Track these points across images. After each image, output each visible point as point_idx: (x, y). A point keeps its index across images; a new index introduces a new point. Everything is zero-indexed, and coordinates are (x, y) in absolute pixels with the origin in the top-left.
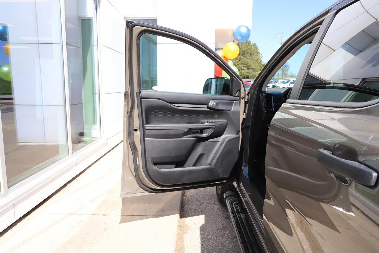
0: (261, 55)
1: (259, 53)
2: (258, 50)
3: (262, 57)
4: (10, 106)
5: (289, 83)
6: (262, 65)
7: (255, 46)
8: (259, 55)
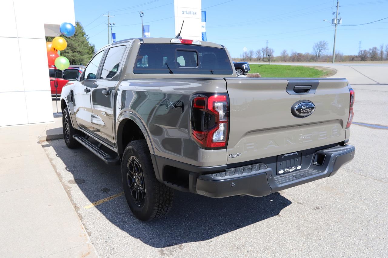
0: (87, 36)
1: (85, 34)
2: (83, 30)
3: (88, 39)
6: (90, 47)
7: (79, 25)
8: (84, 36)
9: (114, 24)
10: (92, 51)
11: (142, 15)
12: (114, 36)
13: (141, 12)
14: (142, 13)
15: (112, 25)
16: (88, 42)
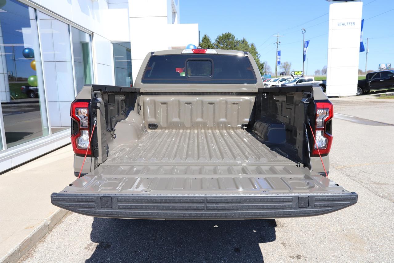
0: (259, 55)
1: (257, 53)
2: (256, 50)
3: (259, 57)
4: (37, 104)
5: (278, 81)
6: (260, 64)
7: (253, 46)
8: (257, 55)
9: (280, 43)
10: (262, 67)
11: (304, 31)
12: (279, 53)
13: (303, 29)
14: (305, 30)
15: (279, 43)
16: (259, 60)
